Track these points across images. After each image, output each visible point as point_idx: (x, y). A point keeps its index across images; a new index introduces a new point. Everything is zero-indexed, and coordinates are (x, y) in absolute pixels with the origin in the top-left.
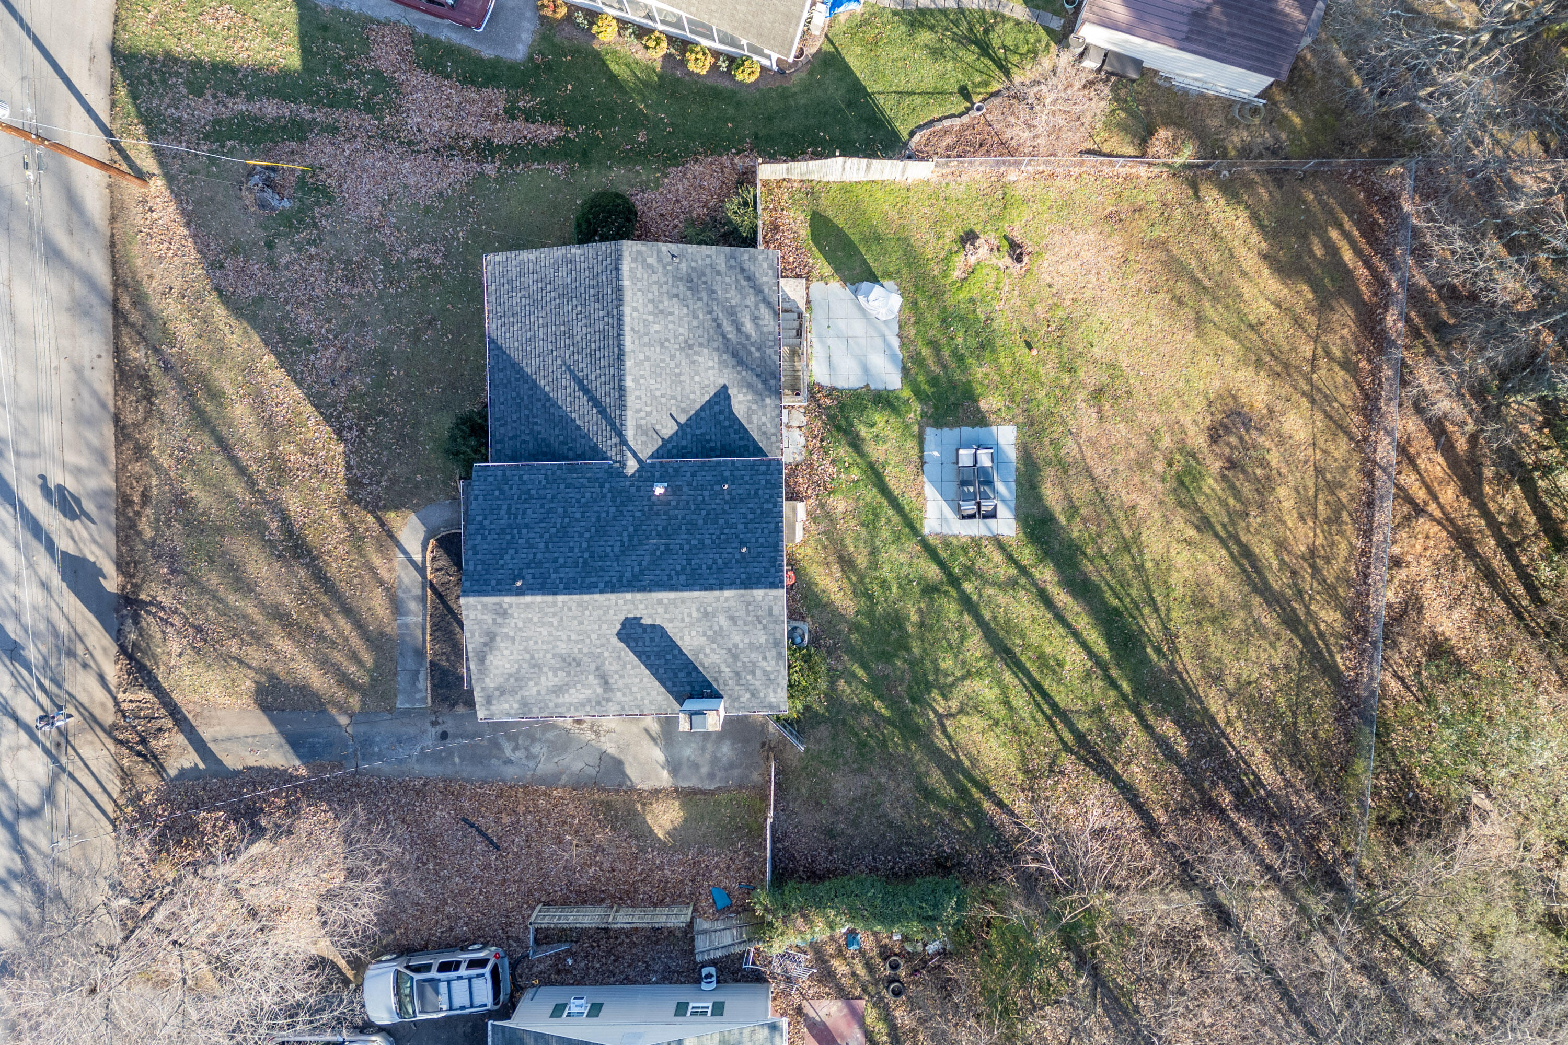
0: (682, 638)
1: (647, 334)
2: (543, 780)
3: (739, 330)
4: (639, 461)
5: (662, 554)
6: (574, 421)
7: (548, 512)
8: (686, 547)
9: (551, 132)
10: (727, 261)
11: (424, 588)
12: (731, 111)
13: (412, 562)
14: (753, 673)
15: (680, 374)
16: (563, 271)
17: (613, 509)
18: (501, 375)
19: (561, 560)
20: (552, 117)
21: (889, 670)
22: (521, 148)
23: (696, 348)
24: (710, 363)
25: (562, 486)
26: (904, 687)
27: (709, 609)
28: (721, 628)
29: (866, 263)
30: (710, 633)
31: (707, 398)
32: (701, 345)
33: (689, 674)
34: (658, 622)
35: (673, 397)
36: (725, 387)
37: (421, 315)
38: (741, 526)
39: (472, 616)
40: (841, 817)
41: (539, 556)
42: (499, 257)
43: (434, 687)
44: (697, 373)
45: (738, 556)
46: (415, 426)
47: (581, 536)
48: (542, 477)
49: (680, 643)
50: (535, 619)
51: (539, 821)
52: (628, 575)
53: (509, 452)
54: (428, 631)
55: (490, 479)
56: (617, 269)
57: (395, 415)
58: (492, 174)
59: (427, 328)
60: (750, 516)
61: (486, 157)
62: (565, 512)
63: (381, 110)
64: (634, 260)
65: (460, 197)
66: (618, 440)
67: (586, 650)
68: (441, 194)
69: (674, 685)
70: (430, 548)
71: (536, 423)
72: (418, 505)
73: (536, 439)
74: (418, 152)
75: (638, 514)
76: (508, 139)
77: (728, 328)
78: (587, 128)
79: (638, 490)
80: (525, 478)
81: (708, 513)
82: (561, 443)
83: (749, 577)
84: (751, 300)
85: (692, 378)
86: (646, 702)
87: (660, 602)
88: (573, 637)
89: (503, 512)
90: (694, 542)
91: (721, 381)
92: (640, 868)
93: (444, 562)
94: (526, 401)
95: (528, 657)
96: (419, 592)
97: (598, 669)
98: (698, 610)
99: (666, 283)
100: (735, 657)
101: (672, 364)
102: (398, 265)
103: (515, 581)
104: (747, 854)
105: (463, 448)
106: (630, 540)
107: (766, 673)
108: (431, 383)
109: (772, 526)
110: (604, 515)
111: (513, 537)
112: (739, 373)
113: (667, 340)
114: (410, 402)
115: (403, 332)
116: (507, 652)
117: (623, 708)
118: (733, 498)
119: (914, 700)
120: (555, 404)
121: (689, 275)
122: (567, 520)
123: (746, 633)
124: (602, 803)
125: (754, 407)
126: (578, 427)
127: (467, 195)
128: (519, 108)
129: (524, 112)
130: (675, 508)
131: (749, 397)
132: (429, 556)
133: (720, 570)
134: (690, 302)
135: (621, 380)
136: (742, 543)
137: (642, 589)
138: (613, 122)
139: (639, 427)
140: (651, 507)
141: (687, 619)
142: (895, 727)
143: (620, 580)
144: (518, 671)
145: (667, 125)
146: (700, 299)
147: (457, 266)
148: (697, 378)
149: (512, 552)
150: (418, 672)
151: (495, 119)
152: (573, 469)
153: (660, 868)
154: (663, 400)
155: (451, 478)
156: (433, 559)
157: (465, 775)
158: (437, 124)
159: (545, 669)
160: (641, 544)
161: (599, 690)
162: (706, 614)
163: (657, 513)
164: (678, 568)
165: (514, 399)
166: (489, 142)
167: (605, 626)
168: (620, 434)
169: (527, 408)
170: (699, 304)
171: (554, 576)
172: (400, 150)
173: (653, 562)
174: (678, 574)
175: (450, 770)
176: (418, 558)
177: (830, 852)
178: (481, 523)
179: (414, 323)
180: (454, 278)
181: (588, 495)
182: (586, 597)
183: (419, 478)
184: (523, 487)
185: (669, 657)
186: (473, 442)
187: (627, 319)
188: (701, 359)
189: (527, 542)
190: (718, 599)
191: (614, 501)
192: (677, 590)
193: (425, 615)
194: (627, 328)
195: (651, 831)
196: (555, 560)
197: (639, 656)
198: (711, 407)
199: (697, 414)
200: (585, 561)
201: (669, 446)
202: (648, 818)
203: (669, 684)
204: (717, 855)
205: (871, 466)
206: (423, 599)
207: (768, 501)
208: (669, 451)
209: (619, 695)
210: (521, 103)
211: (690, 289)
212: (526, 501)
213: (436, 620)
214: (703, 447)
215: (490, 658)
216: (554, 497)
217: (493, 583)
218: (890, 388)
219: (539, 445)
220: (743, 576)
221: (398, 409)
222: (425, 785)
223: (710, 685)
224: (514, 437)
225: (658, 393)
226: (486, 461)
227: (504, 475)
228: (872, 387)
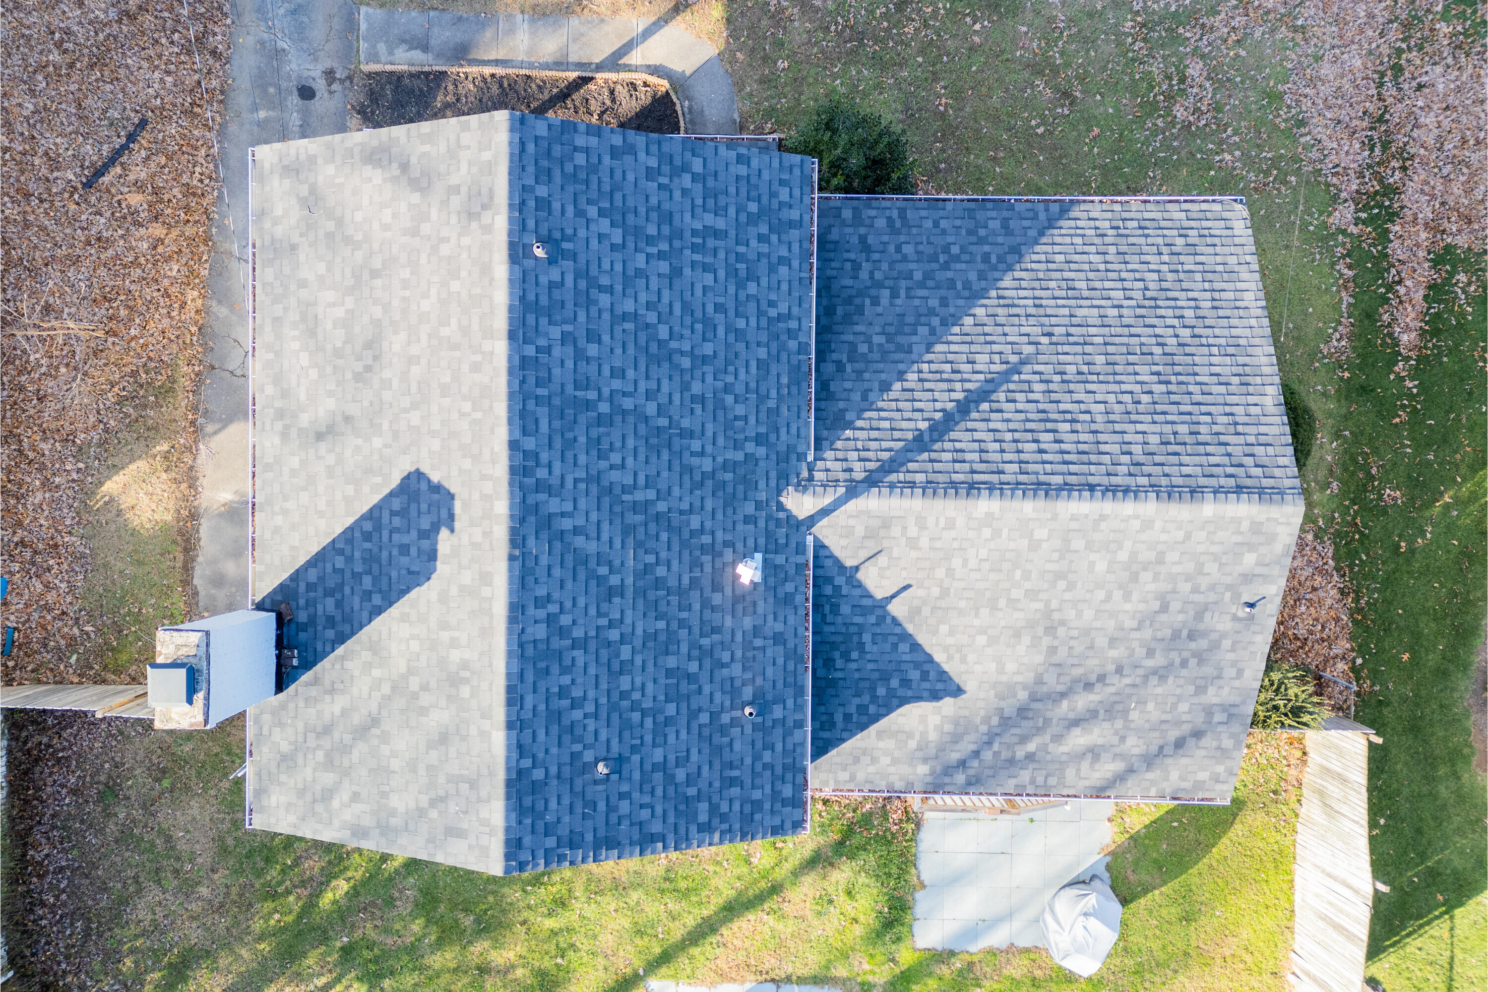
0: (405, 618)
1: (1089, 546)
2: (219, 271)
3: (1076, 723)
4: (812, 520)
5: (601, 580)
6: (901, 376)
7: (706, 320)
8: (614, 635)
9: (1407, 329)
10: (1224, 708)
11: (580, 66)
12: (1432, 659)
13: (627, 47)
14: (329, 763)
15: (994, 608)
16: (1224, 366)
17: (707, 465)
18: (995, 225)
19: (593, 350)
20: (1436, 333)
21: (404, 908)
22: (1380, 273)
23: (1046, 641)
24: (1011, 667)
25: (762, 353)
26: (372, 935)
27: (465, 691)
28: (423, 711)
29: (1146, 891)
30: (414, 683)
31: (938, 657)
32: (1052, 650)
33: (331, 621)
34: (440, 566)
35: (945, 593)
36: (958, 691)
37: (1082, 79)
38: (658, 755)
39: (466, 138)
40: (137, 813)
41: (605, 300)
42: (1241, 228)
43: (396, 79)
44: (992, 641)
45: (588, 756)
46: (878, 62)
47: (649, 395)
48: (783, 308)
49: (394, 611)
50: (455, 286)
51: (135, 263)
52: (554, 505)
53: (834, 235)
54: (500, 71)
55: (784, 194)
56: (1239, 490)
57: (898, 24)
58: (1335, 220)
59: (1055, 88)
60: (680, 775)
61: (1366, 208)
62: (705, 360)
63: (1462, 16)
64: (1256, 528)
65: (1296, 159)
66: (859, 475)
67: (387, 395)
68: (1302, 123)
69: (310, 587)
70: (652, 80)
71: (894, 295)
72: (733, 61)
73: (860, 294)
74: (1381, 85)
75: (695, 522)
76: (1397, 250)
77: (1082, 701)
78: (1412, 397)
79: (747, 520)
80: (783, 270)
81: (691, 678)
82: (853, 346)
83: (536, 788)
84: (1134, 746)
85: (982, 631)
86: (279, 520)
87: (486, 579)
88: (415, 370)
89: (709, 219)
90: (625, 652)
91: (970, 685)
92: (45, 447)
93: (628, 106)
94: (943, 276)
95: (377, 263)
96: (573, 58)
97: (348, 419)
98: (465, 665)
99: (1195, 590)
100: (362, 732)
101: (1016, 594)
102: (1175, 39)
103: (544, 241)
104: (72, 642)
105: (843, 139)
106: (635, 507)
107: (328, 795)
108: (957, 94)
109: (656, 827)
110: (696, 445)
111: (650, 240)
112: (986, 720)
113: (1071, 587)
114: (922, 52)
115: (1050, 43)
116: (387, 215)
117: (268, 467)
118: (723, 730)
119: (346, 951)
120: (934, 337)
121: (1204, 634)
122: (686, 363)
123: (412, 766)
124: (172, 380)
125: (912, 744)
126: (886, 387)
127: (1298, 172)
128: (1452, 274)
129: (1447, 281)
130: (705, 604)
131: (933, 736)
132: (639, 77)
133: (554, 716)
134: (1147, 634)
135: (991, 488)
136: (618, 764)
137: (517, 539)
138: (1422, 446)
139: (886, 524)
140: (712, 550)
141: (445, 636)
142: (300, 917)
143: (540, 486)
144: (348, 240)
145: (1411, 542)
146: (1150, 653)
147: (1169, 148)
148: (981, 640)
149: (618, 238)
150: (425, 48)
151: (1435, 228)
152: (797, 376)
153: (46, 484)
154: (940, 573)
155: (779, 125)
156: (633, 86)
157: (233, 128)
158: (1428, 120)
159: (350, 302)
160: (628, 530)
161: (305, 419)
162: (455, 681)
163: (695, 564)
164: (565, 620)
165: (946, 249)
166: (1393, 216)
167: (436, 445)
168: (872, 481)
169: (927, 276)
170: (1141, 652)
171: (555, 332)
172: (1385, 50)
173: (582, 560)
174: (550, 619)
175: (241, 99)
176: (635, 58)
177: (74, 792)
178: (685, 168)
179: (1067, 65)
180: (1146, 142)
181: (740, 410)
182: (501, 408)
183: (782, 64)
184: (762, 268)
185: (367, 581)
186: (855, 161)
187: (1128, 507)
188: (1021, 649)
189: (639, 272)
190: (486, 715)
191: (725, 466)
192: (512, 620)
193: (531, 66)
194: (1108, 506)
195: (116, 469)
196: (593, 336)
197: (372, 515)
198: (917, 665)
199: (906, 637)
200: (588, 405)
201: (840, 581)
202: (142, 465)
203: (312, 575)
204: (72, 588)
205: (775, 889)
206: (559, 65)
207: (713, 809)
208: (829, 580)
209: (295, 462)
210: (1462, 277)
211: (1176, 635)
212: (732, 272)
213: (520, 87)
214: (834, 645)
215: (377, 176)
216: (739, 334)
217: (542, 191)
218: (917, 928)
219: (849, 301)
220: (538, 774)
221: (910, 30)
222: (214, 53)
223: (307, 665)
224: (866, 248)
225: (957, 562)
226: (821, 189)
227: (791, 224)
228: (919, 895)
